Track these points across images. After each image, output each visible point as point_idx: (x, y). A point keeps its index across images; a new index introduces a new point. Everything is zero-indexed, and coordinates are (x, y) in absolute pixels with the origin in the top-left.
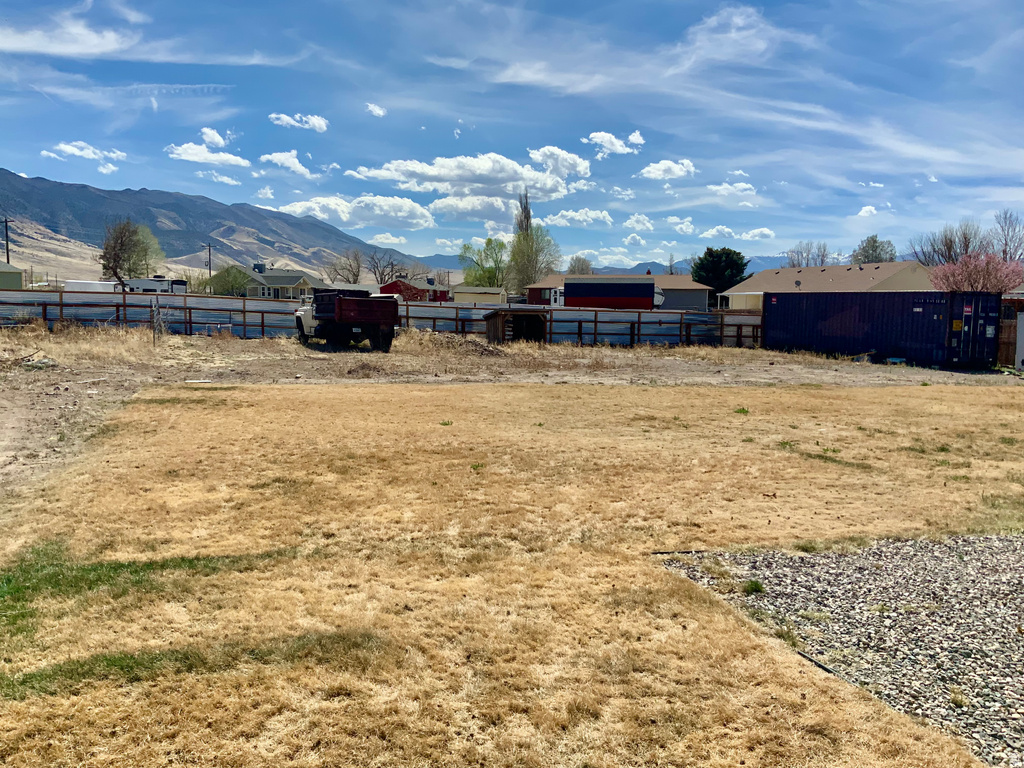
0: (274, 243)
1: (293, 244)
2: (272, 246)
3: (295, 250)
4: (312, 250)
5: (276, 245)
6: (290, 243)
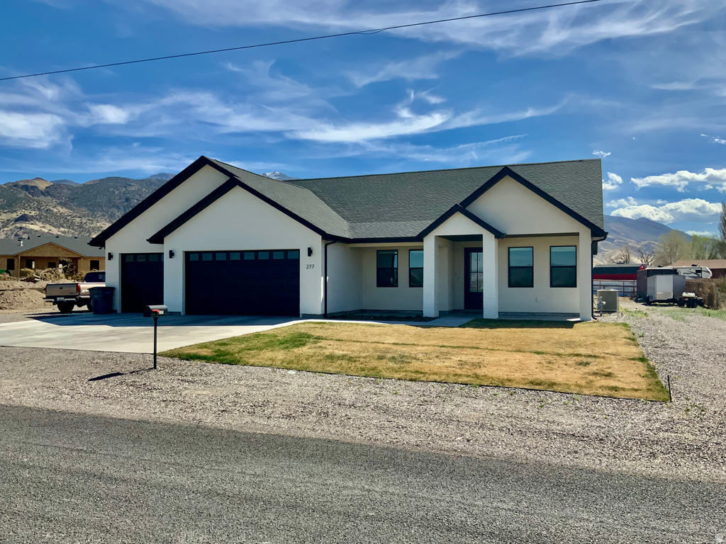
0: (614, 239)
1: (628, 240)
2: (613, 242)
3: (630, 244)
4: (643, 243)
5: (616, 241)
6: (625, 238)
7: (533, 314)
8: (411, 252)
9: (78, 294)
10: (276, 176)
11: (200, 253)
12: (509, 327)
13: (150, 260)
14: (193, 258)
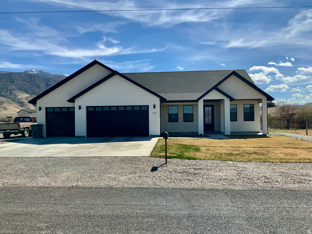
7: (237, 132)
8: (184, 107)
9: (19, 128)
10: (37, 71)
11: (95, 107)
12: (251, 138)
13: (63, 111)
14: (90, 109)
